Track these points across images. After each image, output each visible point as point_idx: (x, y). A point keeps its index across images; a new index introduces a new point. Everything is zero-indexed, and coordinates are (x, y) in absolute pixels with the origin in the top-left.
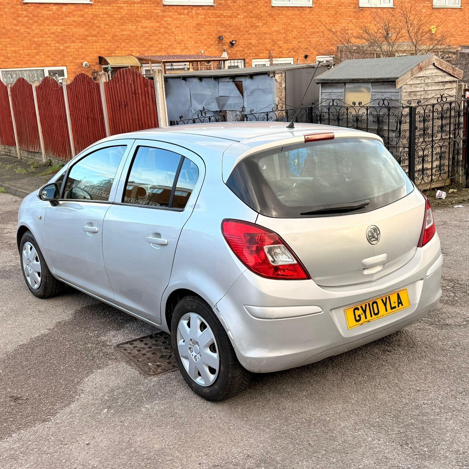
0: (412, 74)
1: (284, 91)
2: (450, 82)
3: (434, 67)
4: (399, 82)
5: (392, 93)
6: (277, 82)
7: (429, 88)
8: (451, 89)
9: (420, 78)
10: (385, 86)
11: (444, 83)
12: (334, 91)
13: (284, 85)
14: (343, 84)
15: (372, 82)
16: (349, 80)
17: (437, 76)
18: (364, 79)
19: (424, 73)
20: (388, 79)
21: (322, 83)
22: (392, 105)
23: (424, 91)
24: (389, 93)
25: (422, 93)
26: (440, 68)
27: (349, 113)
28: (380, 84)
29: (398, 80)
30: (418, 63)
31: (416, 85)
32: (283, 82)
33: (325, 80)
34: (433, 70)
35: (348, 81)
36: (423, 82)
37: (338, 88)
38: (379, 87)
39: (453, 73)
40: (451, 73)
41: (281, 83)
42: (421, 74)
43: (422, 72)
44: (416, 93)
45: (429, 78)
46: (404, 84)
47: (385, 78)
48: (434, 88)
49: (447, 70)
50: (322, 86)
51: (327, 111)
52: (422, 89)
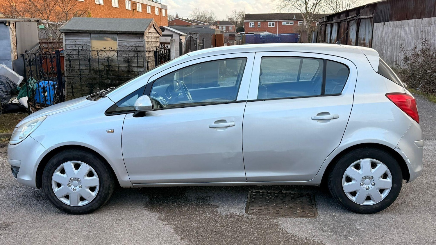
1: (15, 38)
4: (145, 34)
6: (11, 30)
8: (158, 42)
10: (130, 37)
11: (156, 38)
12: (80, 39)
13: (15, 34)
14: (89, 34)
15: (118, 34)
16: (97, 31)
17: (154, 32)
18: (112, 31)
20: (134, 32)
21: (65, 33)
22: (139, 49)
24: (133, 42)
25: (150, 43)
27: (99, 55)
28: (127, 35)
31: (149, 38)
32: (14, 31)
33: (70, 30)
34: (153, 29)
35: (95, 32)
37: (83, 37)
38: (124, 37)
42: (150, 31)
43: (150, 29)
45: (152, 34)
47: (132, 32)
48: (154, 40)
50: (65, 35)
51: (77, 53)
52: (151, 41)
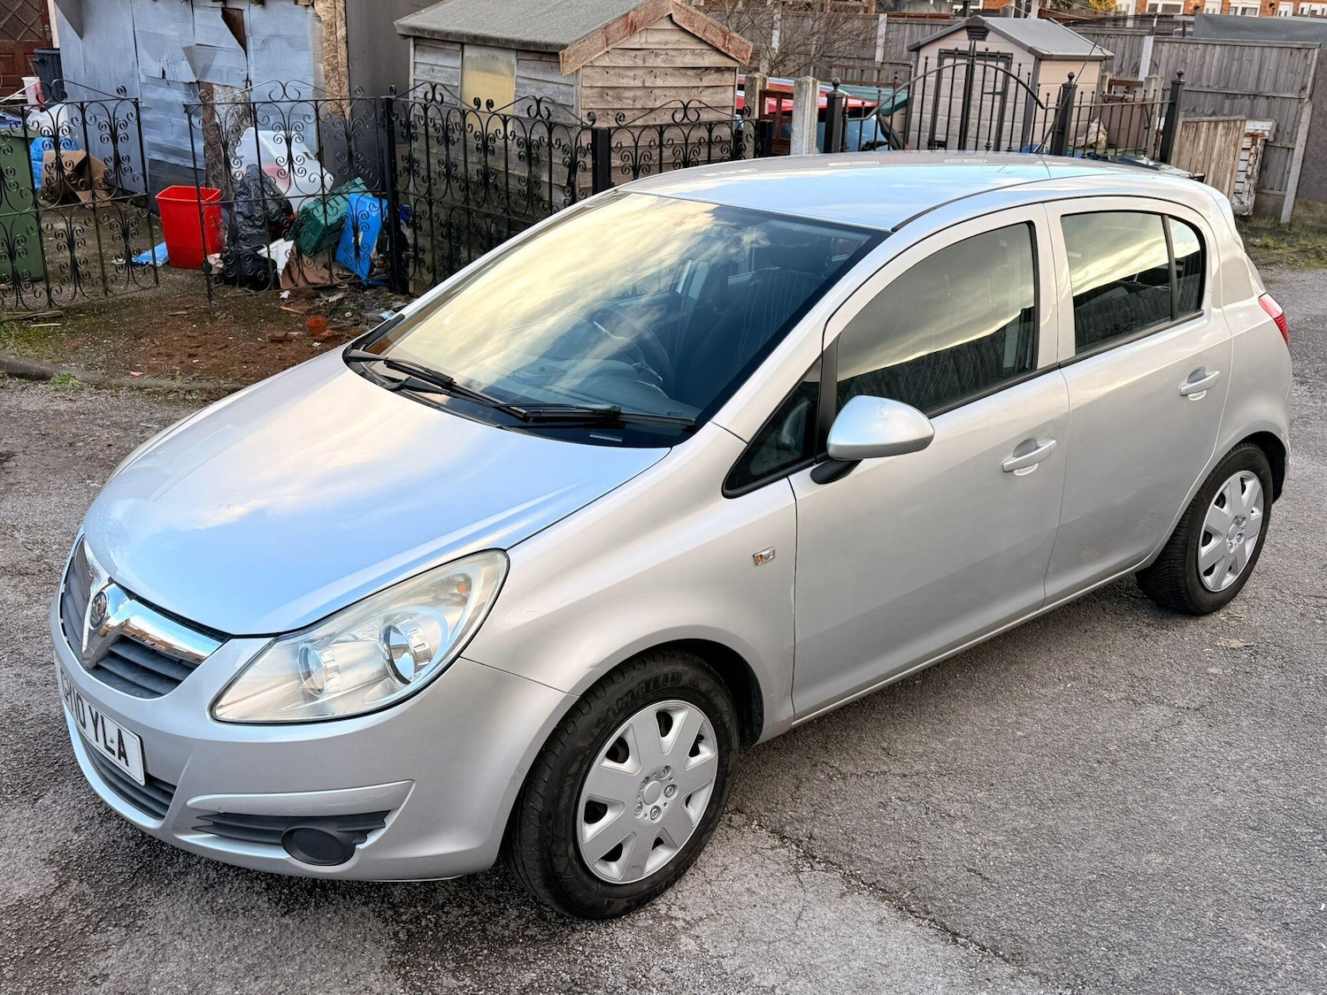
0: (607, 40)
1: (343, 46)
2: (718, 70)
3: (670, 26)
4: (569, 57)
5: (560, 87)
6: (320, 21)
7: (659, 82)
8: (719, 89)
9: (633, 53)
10: (543, 64)
11: (699, 71)
12: (440, 63)
13: (341, 32)
14: (458, 47)
15: (517, 50)
17: (680, 49)
18: (497, 40)
19: (643, 40)
20: (546, 46)
21: (415, 38)
22: (559, 117)
23: (645, 87)
24: (552, 85)
25: (639, 93)
26: (689, 29)
27: (467, 126)
29: (566, 52)
30: (625, 12)
31: (622, 71)
32: (338, 24)
34: (668, 33)
35: (466, 41)
36: (640, 63)
37: (446, 55)
38: (533, 64)
39: (724, 46)
40: (719, 45)
41: (331, 26)
42: (636, 41)
43: (637, 35)
44: (621, 91)
45: (657, 55)
46: (584, 63)
47: (541, 43)
48: (670, 82)
49: (709, 37)
50: (415, 46)
51: (423, 114)
52: (638, 83)
